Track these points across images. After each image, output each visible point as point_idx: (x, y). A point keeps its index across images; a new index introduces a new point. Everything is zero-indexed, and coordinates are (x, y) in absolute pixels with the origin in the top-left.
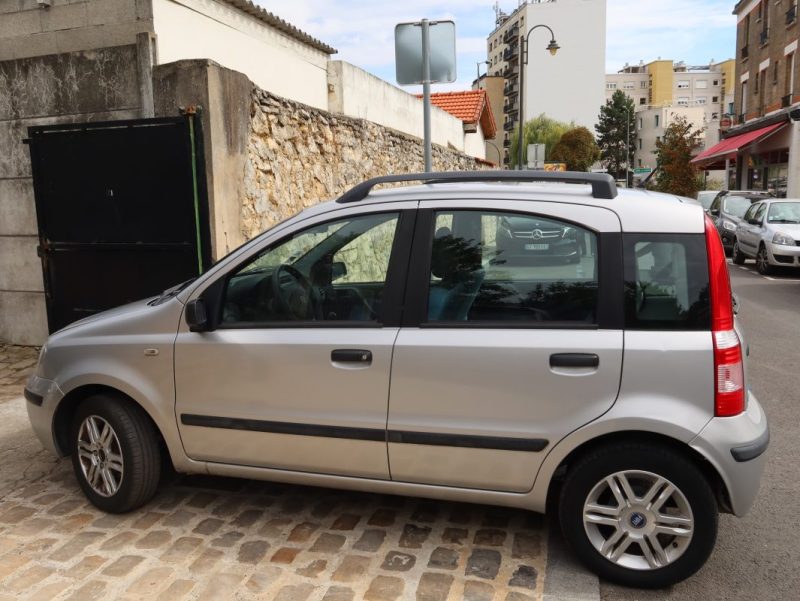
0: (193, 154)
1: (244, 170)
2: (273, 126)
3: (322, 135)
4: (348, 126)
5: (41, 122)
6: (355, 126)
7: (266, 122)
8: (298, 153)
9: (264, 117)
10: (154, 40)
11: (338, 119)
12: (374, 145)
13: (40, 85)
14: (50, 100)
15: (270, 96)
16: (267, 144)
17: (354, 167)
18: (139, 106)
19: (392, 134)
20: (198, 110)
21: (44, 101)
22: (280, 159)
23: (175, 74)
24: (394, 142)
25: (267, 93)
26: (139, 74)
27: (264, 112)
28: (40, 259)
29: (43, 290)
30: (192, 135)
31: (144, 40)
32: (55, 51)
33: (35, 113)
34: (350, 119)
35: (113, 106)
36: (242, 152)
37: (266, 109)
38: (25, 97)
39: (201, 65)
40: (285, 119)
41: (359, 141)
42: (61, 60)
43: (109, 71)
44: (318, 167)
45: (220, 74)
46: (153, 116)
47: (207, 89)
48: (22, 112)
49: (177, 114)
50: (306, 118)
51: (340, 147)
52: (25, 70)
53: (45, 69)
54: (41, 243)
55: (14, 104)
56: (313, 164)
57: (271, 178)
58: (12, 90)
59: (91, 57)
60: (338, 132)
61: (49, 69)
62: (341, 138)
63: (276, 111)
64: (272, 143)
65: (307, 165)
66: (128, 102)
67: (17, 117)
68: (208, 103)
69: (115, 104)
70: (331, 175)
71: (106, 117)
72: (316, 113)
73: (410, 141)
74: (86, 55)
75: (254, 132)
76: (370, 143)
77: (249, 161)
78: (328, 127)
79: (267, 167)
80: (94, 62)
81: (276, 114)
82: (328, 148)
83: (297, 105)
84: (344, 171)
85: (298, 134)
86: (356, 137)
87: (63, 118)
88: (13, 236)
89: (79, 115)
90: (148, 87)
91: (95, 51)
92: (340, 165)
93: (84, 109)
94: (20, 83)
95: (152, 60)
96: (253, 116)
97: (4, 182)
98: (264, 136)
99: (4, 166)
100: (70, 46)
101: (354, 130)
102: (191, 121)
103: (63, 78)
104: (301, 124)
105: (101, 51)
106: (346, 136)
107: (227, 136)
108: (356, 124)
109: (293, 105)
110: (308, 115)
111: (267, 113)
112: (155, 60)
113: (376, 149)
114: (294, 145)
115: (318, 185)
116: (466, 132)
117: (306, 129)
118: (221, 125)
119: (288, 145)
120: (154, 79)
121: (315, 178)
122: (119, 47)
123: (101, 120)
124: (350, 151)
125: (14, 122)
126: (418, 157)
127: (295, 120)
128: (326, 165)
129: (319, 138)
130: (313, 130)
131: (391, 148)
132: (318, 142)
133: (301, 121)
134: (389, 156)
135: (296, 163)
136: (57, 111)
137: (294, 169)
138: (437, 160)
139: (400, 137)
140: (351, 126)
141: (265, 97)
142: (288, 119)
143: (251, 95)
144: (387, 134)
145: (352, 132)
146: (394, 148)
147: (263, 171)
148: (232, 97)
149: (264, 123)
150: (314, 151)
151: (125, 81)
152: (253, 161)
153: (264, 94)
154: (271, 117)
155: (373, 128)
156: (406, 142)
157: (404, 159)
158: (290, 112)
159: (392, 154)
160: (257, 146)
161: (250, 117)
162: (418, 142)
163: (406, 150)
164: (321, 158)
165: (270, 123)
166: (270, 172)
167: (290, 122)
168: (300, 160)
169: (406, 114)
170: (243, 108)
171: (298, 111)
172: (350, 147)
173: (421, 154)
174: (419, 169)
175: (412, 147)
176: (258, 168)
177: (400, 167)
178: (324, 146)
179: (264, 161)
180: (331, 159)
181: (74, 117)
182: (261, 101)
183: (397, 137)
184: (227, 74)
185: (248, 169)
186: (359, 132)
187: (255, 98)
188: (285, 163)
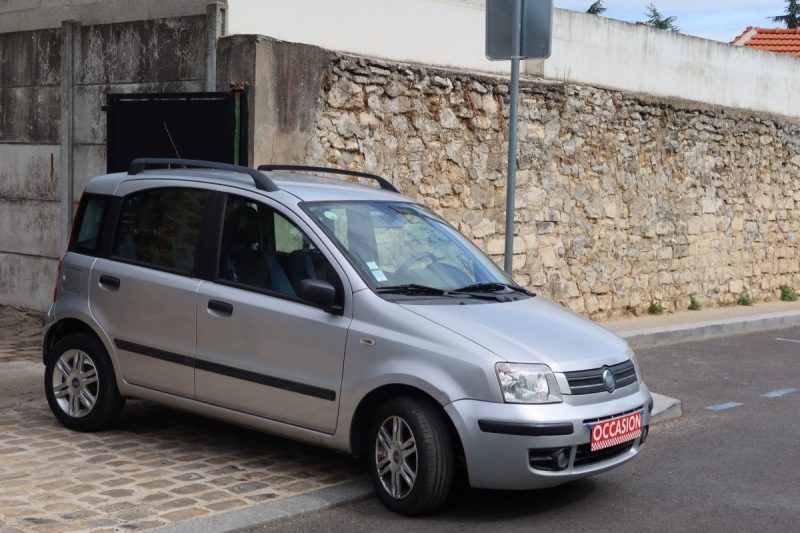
0: (237, 131)
1: (306, 149)
2: (373, 99)
3: (470, 106)
4: (533, 93)
5: (128, 88)
7: (361, 95)
8: (417, 130)
9: (358, 89)
10: (223, 11)
11: (510, 84)
12: (589, 118)
13: (128, 51)
14: (135, 67)
15: (369, 64)
16: (359, 119)
17: (540, 146)
18: (203, 79)
19: (642, 104)
20: (246, 86)
21: (130, 67)
22: (377, 135)
23: (230, 48)
24: (642, 114)
25: (366, 60)
26: (206, 45)
27: (356, 83)
30: (237, 112)
31: (214, 10)
32: (145, 18)
33: (121, 79)
34: (537, 86)
35: (185, 76)
36: (302, 130)
37: (360, 79)
38: (116, 62)
39: (251, 40)
40: (395, 88)
41: (554, 112)
42: (147, 27)
43: (184, 42)
44: (454, 148)
45: (274, 49)
46: (214, 90)
47: (254, 65)
48: (112, 77)
49: (228, 90)
50: (443, 87)
52: (118, 34)
53: (133, 35)
55: (106, 68)
56: (447, 142)
57: (357, 158)
58: (105, 54)
59: (171, 25)
60: (508, 102)
61: (137, 35)
63: (382, 80)
64: (367, 118)
65: (436, 144)
66: (197, 73)
67: (107, 82)
68: (254, 78)
69: (186, 74)
70: (486, 157)
71: (178, 88)
72: (464, 80)
73: (688, 112)
74: (167, 23)
75: (330, 106)
76: (581, 117)
77: (316, 140)
78: (490, 98)
79: (352, 145)
80: (173, 30)
81: (378, 84)
83: (424, 72)
85: (420, 105)
86: (549, 108)
87: (144, 85)
89: (157, 83)
90: (213, 58)
91: (175, 19)
93: (161, 78)
94: (112, 48)
95: (219, 28)
96: (327, 90)
97: (91, 147)
98: (355, 110)
99: (93, 131)
100: (157, 15)
101: (546, 98)
102: (237, 97)
103: (147, 45)
104: (428, 95)
105: (179, 19)
106: (530, 107)
107: (280, 114)
108: (553, 91)
109: (418, 72)
110: (448, 82)
111: (364, 85)
112: (223, 31)
113: (595, 123)
114: (411, 120)
115: (454, 168)
117: (436, 99)
118: (271, 102)
119: (400, 123)
120: (218, 51)
121: (449, 160)
122: (194, 17)
123: (174, 91)
124: (534, 126)
125: (105, 86)
126: (708, 135)
127: (418, 90)
128: (476, 143)
129: (465, 110)
130: (453, 101)
131: (636, 123)
132: (462, 115)
133: (431, 91)
134: (627, 133)
135: (412, 141)
136: (139, 78)
137: (407, 148)
138: (764, 140)
139: (662, 106)
140: (541, 94)
141: (361, 66)
142: (405, 89)
143: (325, 67)
144: (627, 103)
145: (542, 102)
146: (644, 123)
147: (341, 150)
148: (291, 71)
149: (354, 95)
150: (452, 126)
151: (197, 52)
152: (325, 139)
153: (358, 63)
154: (369, 89)
155: (593, 94)
156: (679, 113)
157: (667, 138)
158: (410, 81)
159: (636, 130)
160: (334, 121)
161: (322, 92)
162: (711, 113)
163: (675, 124)
164: (467, 136)
165: (366, 95)
166: (356, 151)
167: (408, 93)
168: (421, 137)
169: (702, 71)
170: (309, 82)
171: (427, 78)
172: (533, 121)
173: (719, 131)
174: (711, 152)
175: (693, 121)
176: (332, 146)
177: (655, 149)
178: (474, 120)
179: (347, 139)
180: (488, 137)
181: (153, 85)
182: (352, 72)
183: (654, 105)
184: (286, 47)
185: (312, 148)
186: (557, 101)
187: (336, 69)
188: (387, 142)
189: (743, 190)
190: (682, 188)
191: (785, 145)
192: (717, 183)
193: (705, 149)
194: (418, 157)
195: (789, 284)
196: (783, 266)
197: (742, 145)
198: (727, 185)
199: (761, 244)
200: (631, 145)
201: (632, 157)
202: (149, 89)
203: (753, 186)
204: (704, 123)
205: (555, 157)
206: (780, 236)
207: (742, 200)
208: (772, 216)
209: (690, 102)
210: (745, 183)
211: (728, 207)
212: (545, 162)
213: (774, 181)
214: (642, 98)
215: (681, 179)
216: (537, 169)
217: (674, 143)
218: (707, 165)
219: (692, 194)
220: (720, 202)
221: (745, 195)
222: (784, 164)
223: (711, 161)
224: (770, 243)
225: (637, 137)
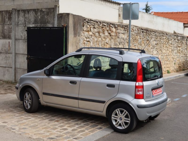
0: (64, 36)
1: (79, 41)
2: (92, 29)
3: (110, 30)
4: (122, 27)
5: (31, 26)
6: (125, 27)
7: (89, 28)
8: (100, 36)
9: (89, 26)
10: (58, 7)
11: (118, 25)
12: (133, 33)
13: (31, 16)
14: (33, 20)
15: (91, 20)
16: (89, 33)
17: (124, 40)
18: (53, 24)
19: (142, 29)
20: (66, 26)
21: (32, 20)
22: (93, 37)
23: (62, 16)
24: (142, 32)
25: (90, 19)
26: (54, 15)
27: (88, 25)
28: (27, 60)
29: (27, 69)
30: (64, 32)
31: (56, 7)
32: (36, 8)
33: (29, 23)
34: (123, 25)
35: (48, 23)
36: (79, 36)
37: (89, 24)
38: (28, 19)
39: (68, 14)
40: (96, 26)
41: (126, 32)
42: (37, 10)
43: (48, 14)
44: (107, 40)
45: (73, 17)
46: (56, 26)
47: (69, 21)
48: (27, 23)
49: (62, 26)
50: (105, 26)
51: (118, 34)
52: (28, 12)
53: (33, 12)
54: (28, 56)
55: (25, 20)
56: (106, 39)
57: (89, 43)
58: (25, 17)
59: (44, 10)
60: (117, 29)
61: (34, 12)
62: (119, 31)
63: (93, 24)
64: (91, 33)
65: (104, 39)
66: (51, 22)
67: (25, 24)
68: (69, 24)
69: (48, 22)
70: (113, 42)
71: (46, 26)
72: (109, 24)
74: (42, 9)
75: (84, 30)
76: (131, 33)
77: (81, 39)
78: (114, 28)
79: (88, 40)
80: (44, 11)
81: (93, 25)
82: (113, 34)
83: (101, 22)
84: (119, 41)
85: (101, 30)
86: (125, 31)
87: (36, 25)
88: (22, 54)
89: (40, 24)
90: (56, 19)
91: (45, 9)
92: (118, 39)
93: (41, 23)
94: (27, 15)
95: (57, 12)
96: (83, 26)
97: (21, 40)
98: (88, 31)
99: (21, 36)
100: (39, 7)
101: (125, 28)
102: (64, 28)
103: (37, 15)
104: (102, 28)
105: (46, 9)
106: (121, 30)
107: (74, 32)
108: (126, 27)
109: (100, 22)
110: (106, 25)
111: (90, 25)
112: (58, 12)
113: (134, 34)
114: (99, 33)
115: (107, 45)
116: (185, 27)
117: (104, 29)
118: (72, 30)
119: (97, 34)
120: (57, 17)
121: (106, 43)
122: (50, 8)
124: (122, 35)
125: (24, 25)
126: (154, 36)
127: (100, 26)
128: (111, 39)
129: (109, 31)
130: (107, 29)
131: (141, 34)
132: (109, 32)
133: (103, 27)
134: (140, 36)
135: (99, 39)
136: (35, 23)
137: (98, 40)
138: (164, 37)
139: (146, 30)
140: (124, 27)
141: (89, 21)
142: (98, 26)
143: (83, 21)
144: (140, 29)
145: (124, 29)
146: (143, 34)
147: (86, 41)
148: (76, 22)
149: (88, 28)
150: (107, 35)
151: (51, 17)
152: (83, 38)
153: (89, 20)
154: (91, 26)
155: (133, 27)
156: (149, 32)
157: (147, 37)
158: (99, 24)
159: (141, 36)
160: (85, 34)
161: (82, 27)
162: (155, 31)
163: (148, 34)
164: (110, 37)
165: (90, 28)
166: (89, 41)
167: (98, 27)
168: (101, 38)
169: (152, 22)
170: (80, 25)
171: (102, 24)
172: (122, 34)
173: (156, 36)
174: (155, 40)
175: (152, 33)
176: (84, 40)
177: (145, 40)
178: (111, 34)
179: (87, 38)
180: (114, 37)
181: (38, 25)
182: (88, 22)
183: (145, 30)
184: (75, 16)
185: (80, 41)
186: (127, 29)
187: (85, 22)
188: (95, 39)
189: (161, 49)
190: (150, 49)
191: (168, 39)
192: (156, 47)
193: (154, 40)
194: (100, 42)
195: (169, 70)
196: (168, 66)
197: (160, 39)
198: (158, 48)
199: (164, 61)
200: (140, 39)
201: (141, 42)
202: (38, 26)
203: (162, 48)
204: (154, 34)
205: (127, 42)
206: (167, 59)
207: (160, 51)
208: (166, 55)
209: (151, 29)
210: (161, 47)
211: (158, 53)
212: (125, 43)
213: (166, 47)
214: (142, 28)
215: (150, 47)
216: (123, 45)
217: (148, 38)
218: (154, 43)
219: (152, 50)
220: (157, 52)
221: (161, 50)
222: (168, 43)
223: (155, 42)
224: (165, 61)
225: (142, 37)
